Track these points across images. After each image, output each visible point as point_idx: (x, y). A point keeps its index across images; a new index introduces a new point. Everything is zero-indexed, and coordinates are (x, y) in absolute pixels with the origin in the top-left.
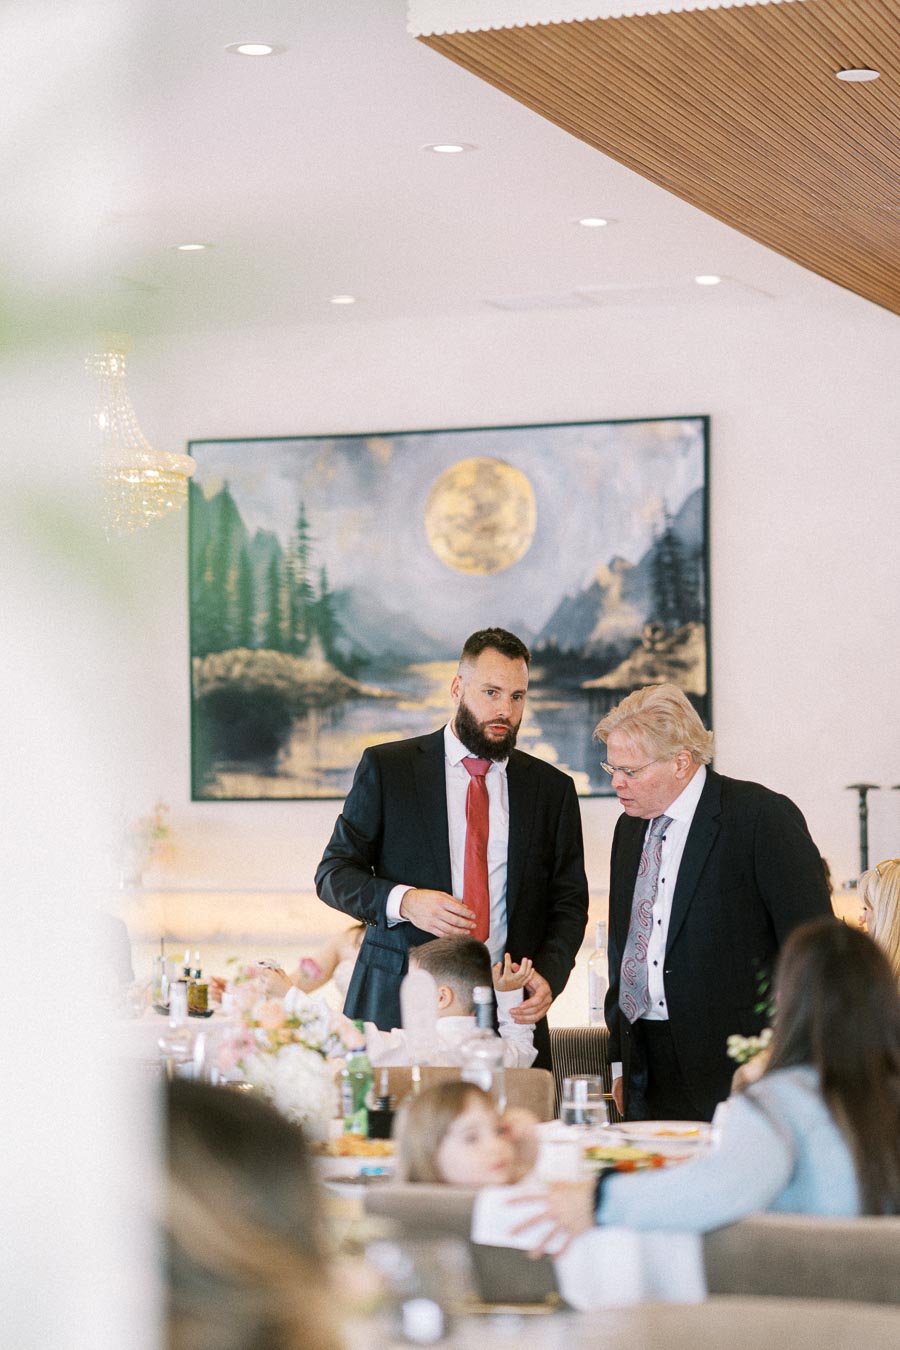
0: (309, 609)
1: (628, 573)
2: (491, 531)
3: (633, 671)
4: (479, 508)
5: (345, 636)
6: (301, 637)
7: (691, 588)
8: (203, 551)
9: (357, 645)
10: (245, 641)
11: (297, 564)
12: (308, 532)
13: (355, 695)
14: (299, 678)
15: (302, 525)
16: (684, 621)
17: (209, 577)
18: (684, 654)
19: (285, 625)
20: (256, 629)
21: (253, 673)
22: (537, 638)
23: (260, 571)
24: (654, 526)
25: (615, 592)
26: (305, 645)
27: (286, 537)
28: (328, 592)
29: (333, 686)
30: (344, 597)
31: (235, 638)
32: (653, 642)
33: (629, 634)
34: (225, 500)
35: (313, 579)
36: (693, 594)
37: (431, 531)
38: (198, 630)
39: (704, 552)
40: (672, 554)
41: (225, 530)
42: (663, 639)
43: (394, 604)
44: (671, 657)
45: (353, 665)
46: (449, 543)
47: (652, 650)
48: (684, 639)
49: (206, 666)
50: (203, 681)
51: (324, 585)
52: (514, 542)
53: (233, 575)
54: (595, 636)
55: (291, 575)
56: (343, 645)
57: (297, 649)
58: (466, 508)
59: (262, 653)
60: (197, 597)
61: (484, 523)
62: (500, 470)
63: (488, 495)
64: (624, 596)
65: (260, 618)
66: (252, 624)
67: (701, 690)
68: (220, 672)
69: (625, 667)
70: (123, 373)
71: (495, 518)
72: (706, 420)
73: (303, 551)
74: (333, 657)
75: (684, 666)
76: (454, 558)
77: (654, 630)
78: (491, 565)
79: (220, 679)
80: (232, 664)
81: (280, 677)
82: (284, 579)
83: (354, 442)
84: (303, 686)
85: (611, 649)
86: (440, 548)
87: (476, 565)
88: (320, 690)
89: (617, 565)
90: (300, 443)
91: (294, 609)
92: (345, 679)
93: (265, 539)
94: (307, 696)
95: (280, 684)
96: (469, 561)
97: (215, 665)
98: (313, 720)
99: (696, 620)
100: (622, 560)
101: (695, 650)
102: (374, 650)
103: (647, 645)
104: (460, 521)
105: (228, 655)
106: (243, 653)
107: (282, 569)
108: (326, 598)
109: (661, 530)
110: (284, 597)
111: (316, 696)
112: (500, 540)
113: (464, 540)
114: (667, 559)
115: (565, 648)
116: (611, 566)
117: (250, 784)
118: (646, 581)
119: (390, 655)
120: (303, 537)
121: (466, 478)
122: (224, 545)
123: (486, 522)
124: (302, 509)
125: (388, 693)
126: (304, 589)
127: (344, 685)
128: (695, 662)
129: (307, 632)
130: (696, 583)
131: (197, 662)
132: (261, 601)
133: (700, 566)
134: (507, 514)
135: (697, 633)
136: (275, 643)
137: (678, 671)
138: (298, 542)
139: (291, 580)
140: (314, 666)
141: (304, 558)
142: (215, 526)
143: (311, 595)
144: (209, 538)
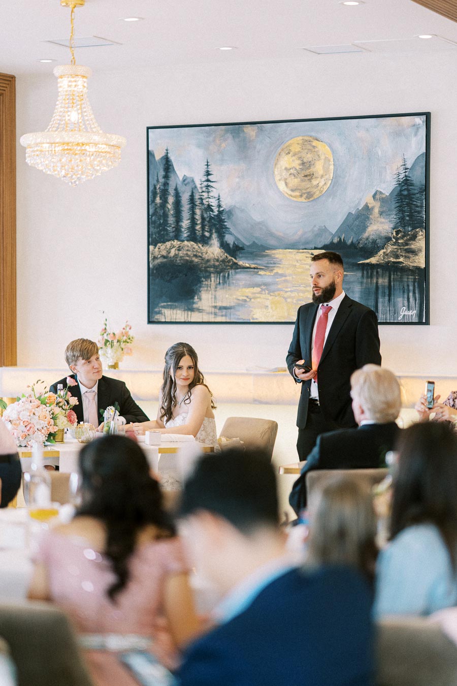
0: (211, 218)
1: (383, 201)
2: (309, 177)
3: (385, 254)
4: (303, 164)
5: (231, 234)
6: (207, 234)
7: (418, 209)
8: (155, 188)
9: (237, 239)
10: (177, 236)
11: (205, 195)
12: (210, 177)
13: (236, 266)
14: (206, 257)
15: (208, 174)
16: (414, 228)
17: (158, 200)
18: (414, 246)
19: (198, 227)
20: (183, 230)
21: (181, 253)
22: (334, 236)
23: (185, 197)
24: (399, 174)
25: (376, 210)
26: (210, 238)
28: (221, 209)
29: (223, 261)
30: (230, 213)
31: (171, 234)
32: (397, 239)
33: (384, 234)
34: (166, 159)
35: (214, 203)
36: (419, 212)
37: (277, 178)
38: (152, 230)
39: (426, 189)
40: (408, 190)
41: (166, 177)
42: (402, 237)
44: (406, 247)
45: (234, 250)
46: (286, 184)
47: (396, 243)
48: (414, 238)
49: (157, 249)
50: (155, 258)
51: (219, 206)
52: (322, 183)
53: (171, 200)
54: (366, 235)
55: (202, 199)
56: (229, 239)
57: (205, 241)
58: (296, 164)
59: (186, 243)
60: (151, 211)
61: (306, 172)
62: (315, 143)
63: (308, 157)
64: (381, 213)
65: (185, 223)
66: (181, 227)
67: (423, 266)
68: (164, 253)
69: (382, 252)
70: (85, 89)
71: (312, 170)
72: (428, 115)
73: (208, 187)
74: (224, 245)
75: (414, 252)
76: (290, 193)
77: (397, 233)
78: (309, 195)
79: (164, 257)
80: (170, 249)
81: (196, 256)
82: (198, 202)
84: (208, 261)
85: (374, 242)
86: (282, 186)
87: (301, 196)
88: (217, 264)
89: (378, 196)
91: (203, 219)
92: (230, 258)
93: (188, 181)
94: (210, 267)
95: (196, 260)
96: (297, 193)
97: (162, 249)
99: (421, 227)
100: (381, 193)
101: (420, 243)
102: (246, 242)
103: (394, 241)
104: (292, 171)
105: (168, 244)
106: (176, 243)
107: (197, 197)
108: (220, 212)
109: (402, 176)
110: (198, 212)
111: (214, 266)
112: (315, 182)
113: (294, 182)
114: (405, 193)
115: (349, 242)
116: (374, 196)
118: (394, 205)
119: (254, 244)
120: (208, 180)
121: (296, 148)
122: (166, 184)
123: (307, 172)
124: (207, 165)
125: (253, 266)
126: (209, 208)
127: (229, 261)
128: (420, 250)
129: (210, 232)
130: (422, 207)
131: (151, 247)
132: (186, 215)
133: (424, 197)
134: (318, 168)
135: (421, 235)
136: (193, 237)
137: (410, 255)
138: (206, 183)
139: (202, 203)
140: (214, 251)
141: (208, 192)
142: (162, 173)
143: (212, 211)
144: (158, 181)
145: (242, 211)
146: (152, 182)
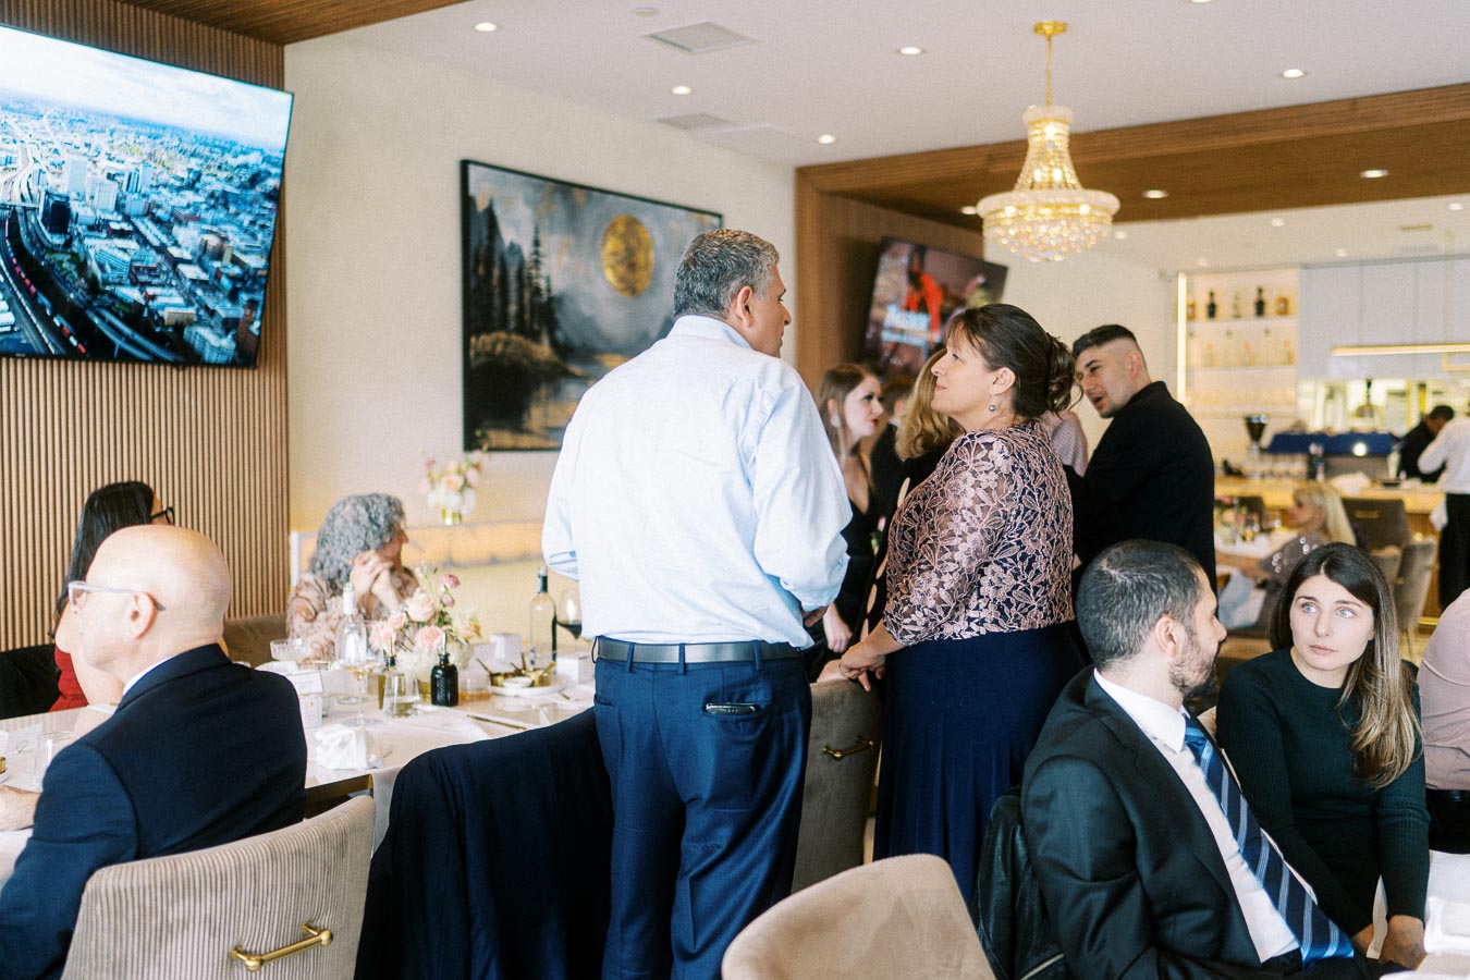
0: (540, 305)
2: (633, 267)
4: (628, 250)
5: (561, 329)
6: (536, 327)
8: (477, 252)
9: (567, 336)
10: (504, 326)
11: (534, 272)
12: (539, 249)
13: (566, 374)
14: (534, 357)
15: (537, 243)
17: (481, 271)
19: (527, 316)
20: (510, 318)
21: (508, 352)
23: (512, 271)
26: (539, 333)
27: (527, 250)
28: (551, 295)
29: (554, 366)
30: (560, 301)
31: (497, 323)
34: (490, 212)
35: (543, 285)
37: (605, 262)
41: (491, 239)
43: (586, 310)
45: (564, 350)
46: (613, 273)
49: (480, 342)
50: (476, 355)
51: (549, 290)
52: (645, 277)
53: (496, 273)
57: (535, 336)
58: (621, 249)
59: (513, 336)
61: (629, 261)
62: (636, 227)
63: (633, 243)
65: (513, 309)
66: (508, 313)
68: (488, 348)
71: (636, 259)
73: (537, 262)
74: (554, 344)
76: (616, 284)
78: (633, 291)
79: (487, 354)
80: (495, 343)
81: (524, 356)
82: (526, 281)
83: (565, 188)
84: (537, 364)
86: (610, 275)
87: (627, 290)
88: (547, 368)
90: (535, 180)
91: (532, 305)
92: (560, 361)
93: (515, 249)
94: (541, 372)
95: (524, 361)
96: (622, 286)
97: (484, 341)
98: (543, 391)
102: (576, 341)
104: (618, 257)
105: (494, 336)
106: (502, 335)
107: (525, 275)
108: (549, 299)
110: (526, 295)
111: (545, 372)
112: (638, 275)
113: (621, 271)
117: (506, 438)
119: (584, 346)
120: (537, 253)
121: (621, 229)
122: (490, 249)
123: (632, 262)
124: (536, 232)
125: (584, 374)
126: (537, 291)
127: (560, 366)
129: (539, 324)
131: (472, 339)
132: (513, 296)
134: (641, 258)
136: (522, 329)
138: (534, 257)
139: (530, 284)
140: (543, 350)
141: (538, 269)
142: (485, 233)
143: (540, 295)
144: (480, 241)
145: (572, 300)
146: (474, 242)
